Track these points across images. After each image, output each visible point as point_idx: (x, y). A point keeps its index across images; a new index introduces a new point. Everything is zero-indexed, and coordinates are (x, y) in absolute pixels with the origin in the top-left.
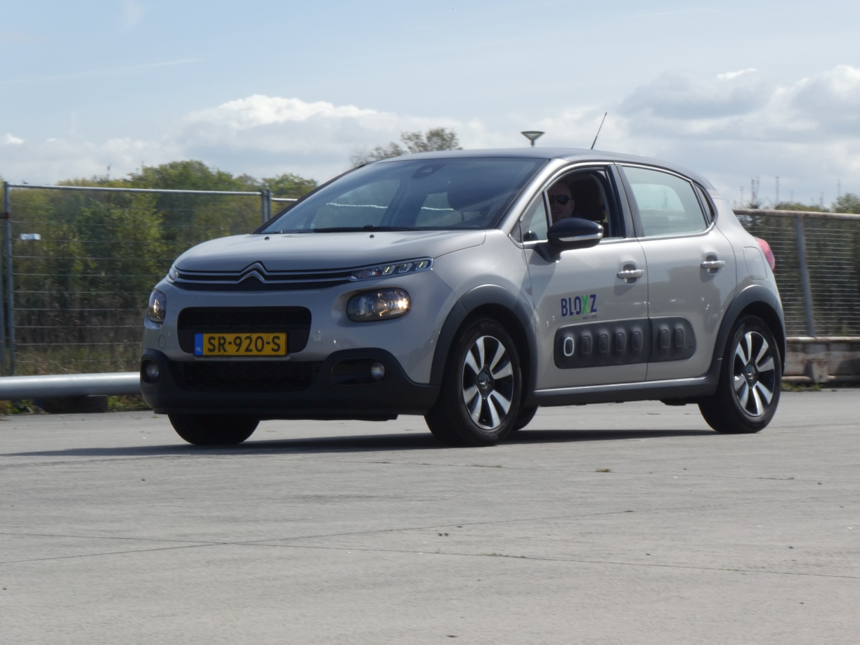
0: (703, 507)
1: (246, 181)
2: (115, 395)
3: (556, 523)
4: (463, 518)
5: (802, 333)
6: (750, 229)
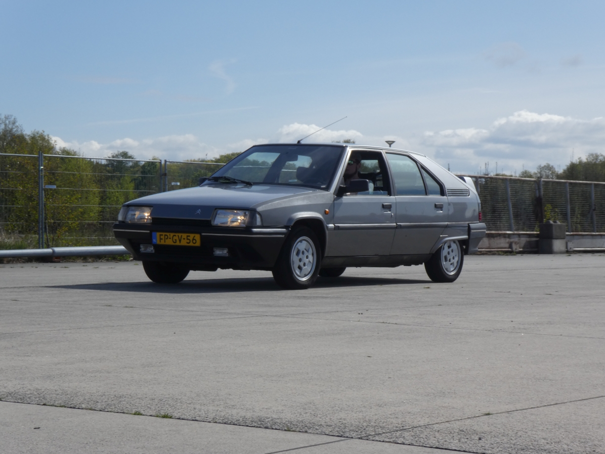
0: (472, 303)
3: (408, 310)
4: (368, 307)
5: (508, 230)
6: (485, 184)
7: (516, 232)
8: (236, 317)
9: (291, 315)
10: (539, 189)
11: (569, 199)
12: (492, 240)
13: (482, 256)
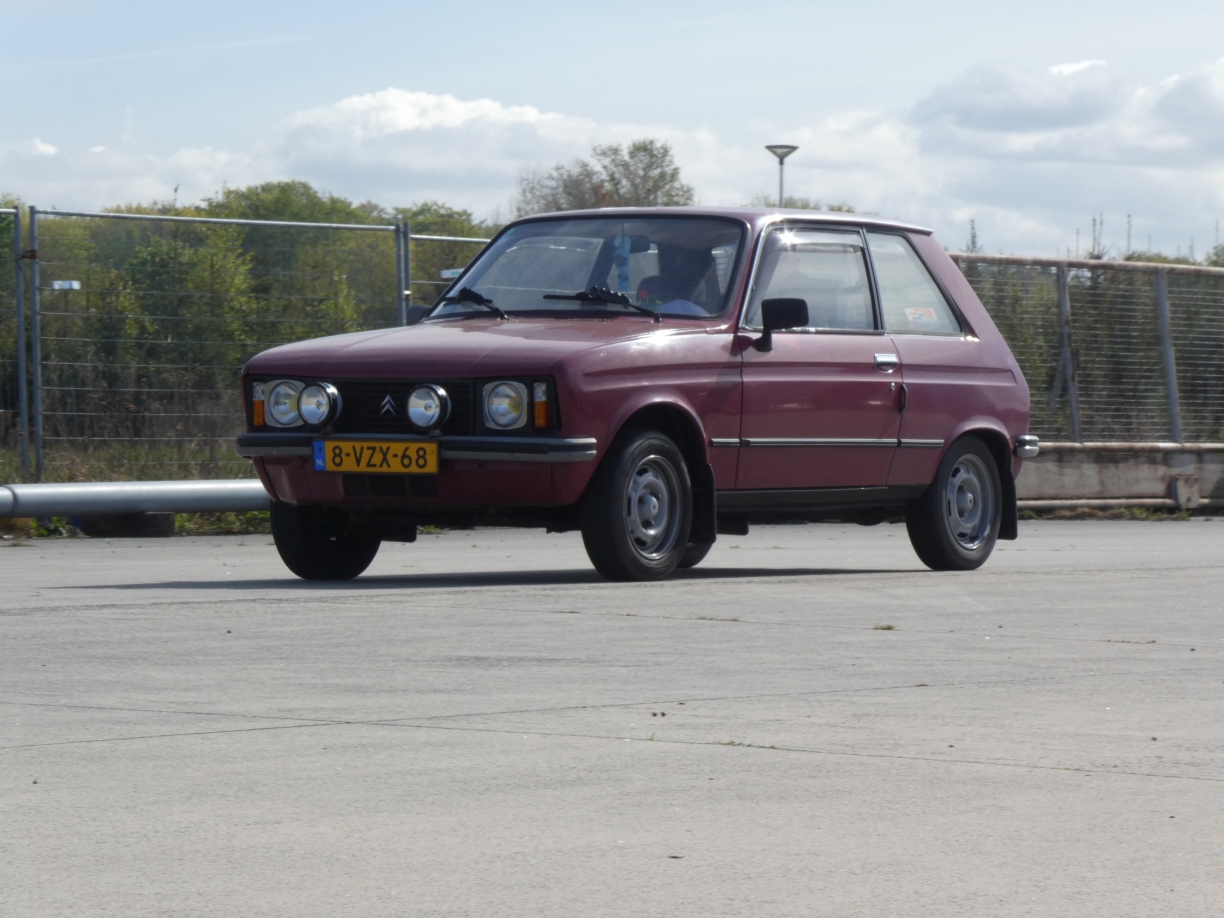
0: (1027, 680)
1: (371, 212)
2: (184, 512)
3: (817, 701)
4: (686, 692)
5: (1163, 438)
6: (1091, 288)
7: (1188, 445)
8: (248, 726)
9: (429, 719)
12: (1111, 471)
13: (1077, 522)
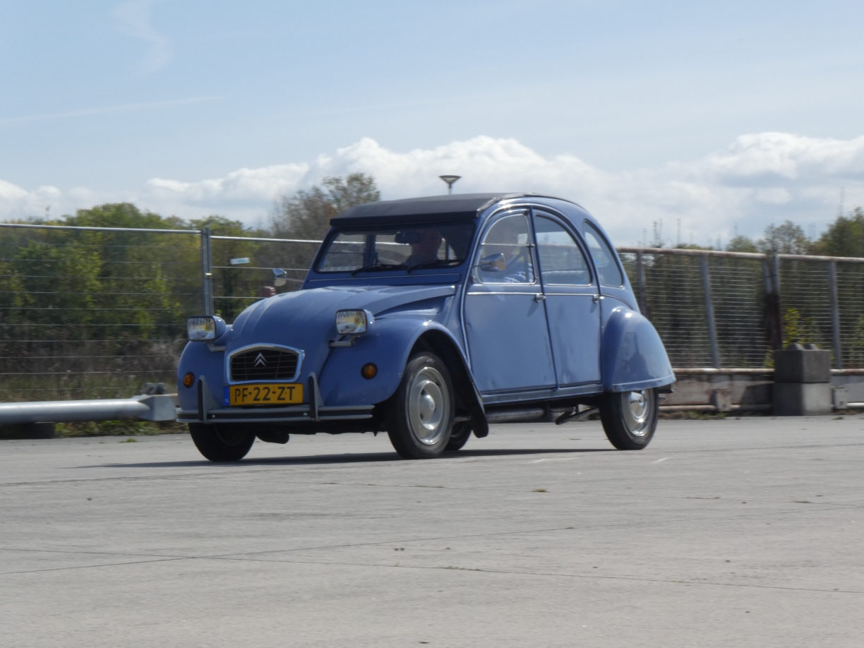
0: (639, 524)
1: (175, 222)
2: (61, 422)
3: (503, 539)
5: (707, 365)
7: (723, 370)
8: (127, 560)
9: (248, 554)
10: (772, 276)
11: (836, 297)
